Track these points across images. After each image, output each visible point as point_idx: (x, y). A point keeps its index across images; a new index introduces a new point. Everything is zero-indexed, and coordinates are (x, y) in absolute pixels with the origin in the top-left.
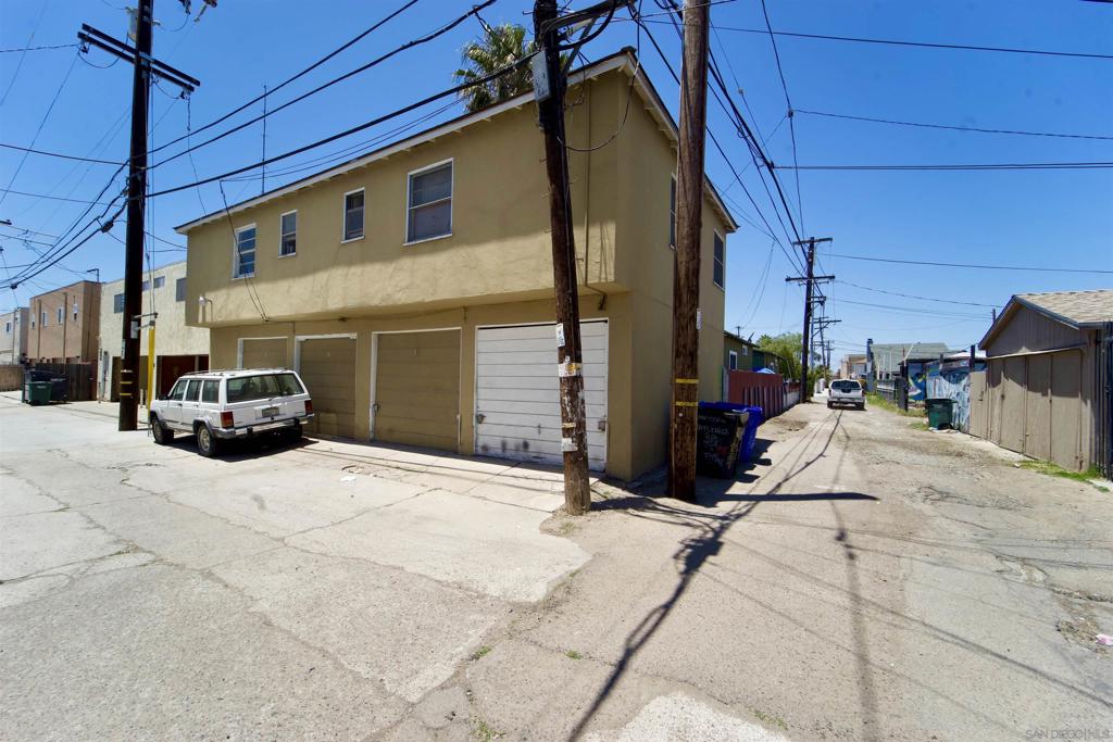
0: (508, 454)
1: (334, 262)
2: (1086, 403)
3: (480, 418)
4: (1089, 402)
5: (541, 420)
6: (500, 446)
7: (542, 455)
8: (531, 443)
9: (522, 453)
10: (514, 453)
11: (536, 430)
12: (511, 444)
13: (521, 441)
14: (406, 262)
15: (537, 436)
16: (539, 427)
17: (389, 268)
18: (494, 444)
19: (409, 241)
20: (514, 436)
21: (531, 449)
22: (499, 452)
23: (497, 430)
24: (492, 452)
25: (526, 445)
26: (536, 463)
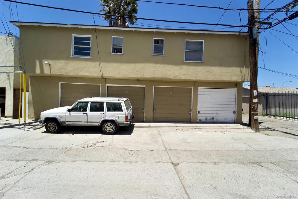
0: (207, 121)
1: (147, 61)
2: (261, 105)
3: (199, 112)
4: (262, 105)
5: (218, 112)
6: (205, 119)
7: (218, 120)
8: (215, 118)
9: (212, 120)
10: (209, 121)
11: (216, 114)
12: (208, 118)
13: (212, 117)
14: (185, 67)
15: (216, 116)
16: (217, 113)
17: (177, 68)
18: (203, 119)
19: (185, 61)
20: (209, 116)
21: (214, 119)
22: (205, 121)
23: (204, 115)
24: (202, 121)
25: (213, 118)
26: (216, 122)
